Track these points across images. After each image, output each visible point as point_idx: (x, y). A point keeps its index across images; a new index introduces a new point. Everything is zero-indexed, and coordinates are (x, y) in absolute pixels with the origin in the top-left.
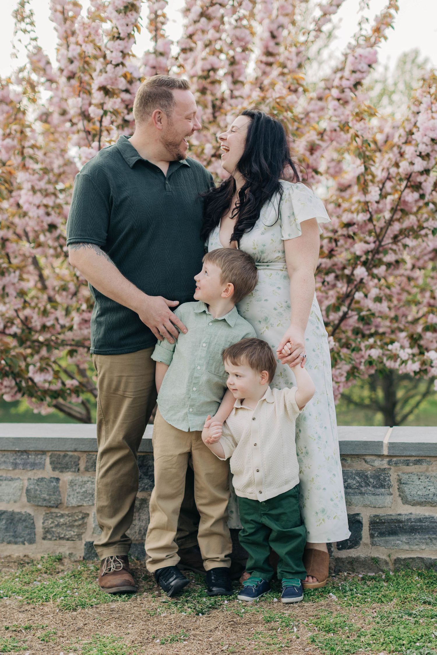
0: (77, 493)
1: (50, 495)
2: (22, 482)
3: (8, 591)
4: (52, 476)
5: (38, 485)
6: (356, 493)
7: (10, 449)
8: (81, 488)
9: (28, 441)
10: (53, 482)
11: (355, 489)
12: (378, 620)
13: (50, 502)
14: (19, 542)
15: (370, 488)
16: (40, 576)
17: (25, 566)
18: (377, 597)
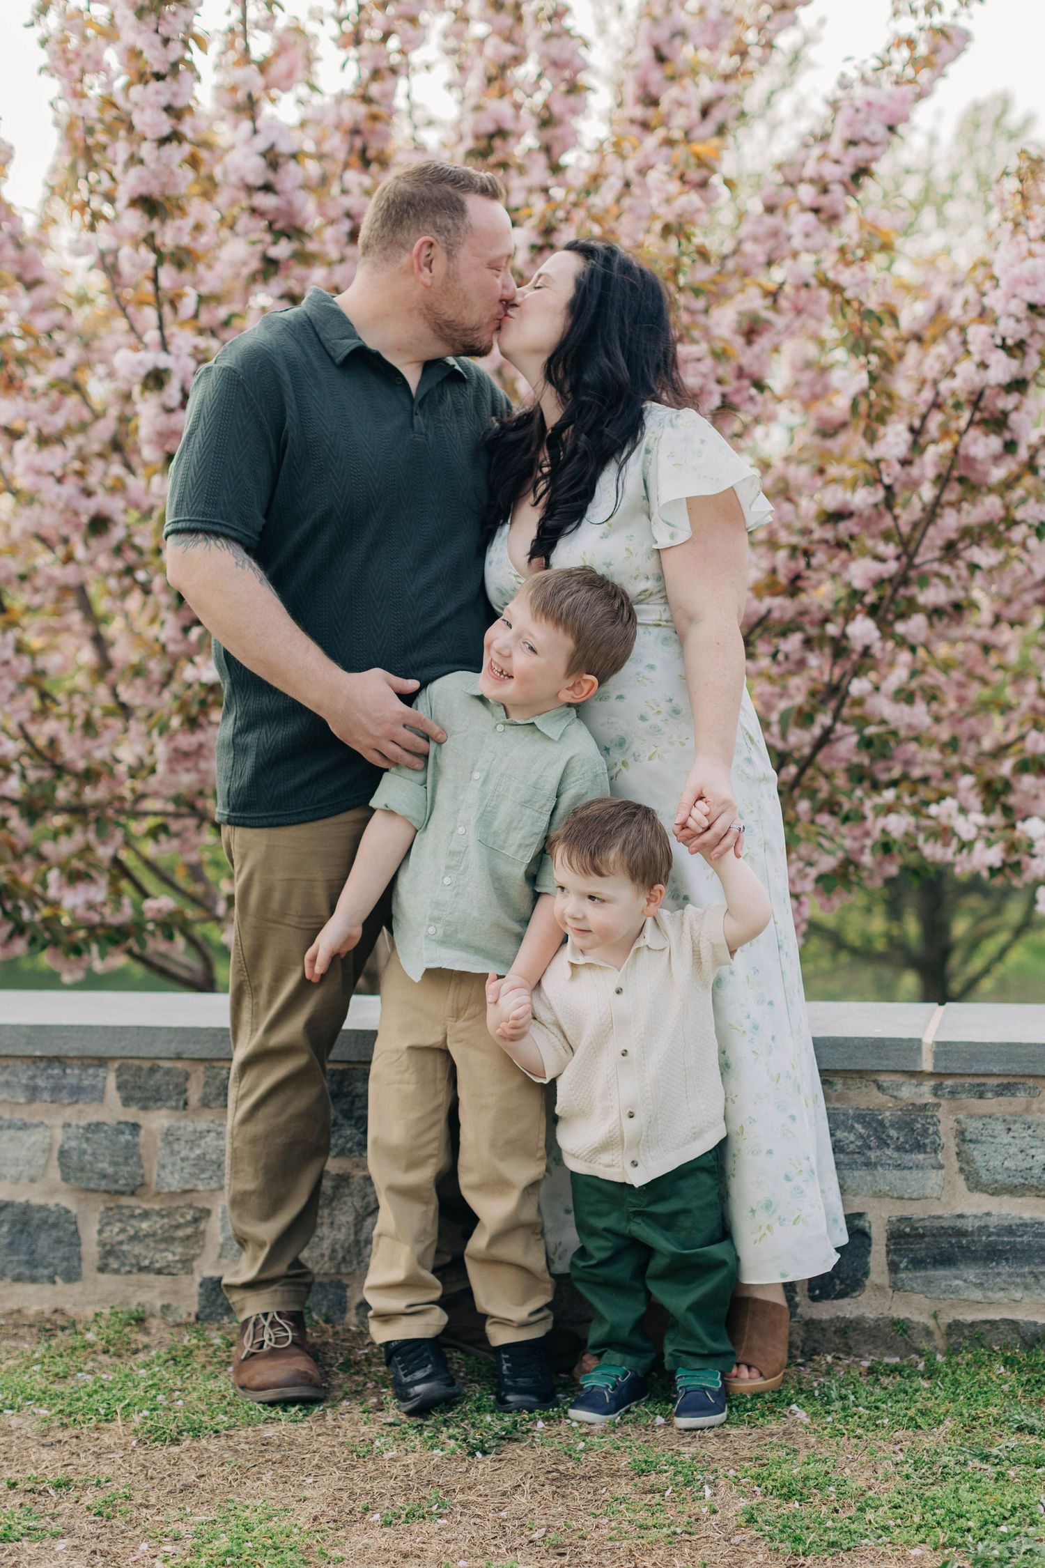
0: (183, 1160)
1: (116, 1164)
2: (48, 1134)
3: (15, 1395)
4: (122, 1119)
5: (88, 1140)
6: (855, 1163)
7: (19, 1053)
8: (191, 1149)
9: (65, 1034)
10: (123, 1133)
11: (853, 1153)
12: (907, 1469)
13: (116, 1181)
14: (42, 1277)
15: (889, 1152)
16: (93, 1360)
17: (55, 1336)
18: (905, 1416)
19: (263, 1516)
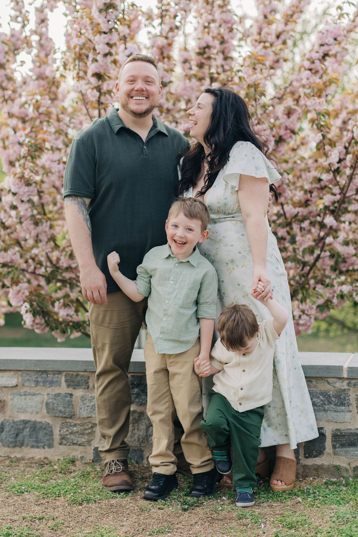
0: (87, 406)
1: (65, 408)
2: (42, 397)
3: (29, 487)
4: (67, 392)
5: (55, 399)
6: (320, 410)
7: (32, 369)
8: (90, 403)
9: (47, 363)
10: (67, 397)
11: (319, 406)
12: (334, 519)
13: (65, 414)
14: (40, 446)
15: (332, 406)
16: (56, 475)
17: (44, 467)
18: (336, 500)
19: (108, 531)
